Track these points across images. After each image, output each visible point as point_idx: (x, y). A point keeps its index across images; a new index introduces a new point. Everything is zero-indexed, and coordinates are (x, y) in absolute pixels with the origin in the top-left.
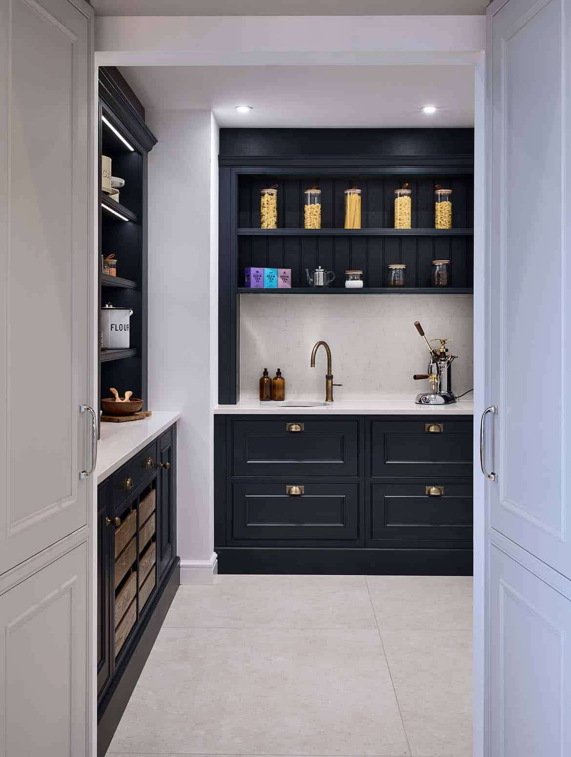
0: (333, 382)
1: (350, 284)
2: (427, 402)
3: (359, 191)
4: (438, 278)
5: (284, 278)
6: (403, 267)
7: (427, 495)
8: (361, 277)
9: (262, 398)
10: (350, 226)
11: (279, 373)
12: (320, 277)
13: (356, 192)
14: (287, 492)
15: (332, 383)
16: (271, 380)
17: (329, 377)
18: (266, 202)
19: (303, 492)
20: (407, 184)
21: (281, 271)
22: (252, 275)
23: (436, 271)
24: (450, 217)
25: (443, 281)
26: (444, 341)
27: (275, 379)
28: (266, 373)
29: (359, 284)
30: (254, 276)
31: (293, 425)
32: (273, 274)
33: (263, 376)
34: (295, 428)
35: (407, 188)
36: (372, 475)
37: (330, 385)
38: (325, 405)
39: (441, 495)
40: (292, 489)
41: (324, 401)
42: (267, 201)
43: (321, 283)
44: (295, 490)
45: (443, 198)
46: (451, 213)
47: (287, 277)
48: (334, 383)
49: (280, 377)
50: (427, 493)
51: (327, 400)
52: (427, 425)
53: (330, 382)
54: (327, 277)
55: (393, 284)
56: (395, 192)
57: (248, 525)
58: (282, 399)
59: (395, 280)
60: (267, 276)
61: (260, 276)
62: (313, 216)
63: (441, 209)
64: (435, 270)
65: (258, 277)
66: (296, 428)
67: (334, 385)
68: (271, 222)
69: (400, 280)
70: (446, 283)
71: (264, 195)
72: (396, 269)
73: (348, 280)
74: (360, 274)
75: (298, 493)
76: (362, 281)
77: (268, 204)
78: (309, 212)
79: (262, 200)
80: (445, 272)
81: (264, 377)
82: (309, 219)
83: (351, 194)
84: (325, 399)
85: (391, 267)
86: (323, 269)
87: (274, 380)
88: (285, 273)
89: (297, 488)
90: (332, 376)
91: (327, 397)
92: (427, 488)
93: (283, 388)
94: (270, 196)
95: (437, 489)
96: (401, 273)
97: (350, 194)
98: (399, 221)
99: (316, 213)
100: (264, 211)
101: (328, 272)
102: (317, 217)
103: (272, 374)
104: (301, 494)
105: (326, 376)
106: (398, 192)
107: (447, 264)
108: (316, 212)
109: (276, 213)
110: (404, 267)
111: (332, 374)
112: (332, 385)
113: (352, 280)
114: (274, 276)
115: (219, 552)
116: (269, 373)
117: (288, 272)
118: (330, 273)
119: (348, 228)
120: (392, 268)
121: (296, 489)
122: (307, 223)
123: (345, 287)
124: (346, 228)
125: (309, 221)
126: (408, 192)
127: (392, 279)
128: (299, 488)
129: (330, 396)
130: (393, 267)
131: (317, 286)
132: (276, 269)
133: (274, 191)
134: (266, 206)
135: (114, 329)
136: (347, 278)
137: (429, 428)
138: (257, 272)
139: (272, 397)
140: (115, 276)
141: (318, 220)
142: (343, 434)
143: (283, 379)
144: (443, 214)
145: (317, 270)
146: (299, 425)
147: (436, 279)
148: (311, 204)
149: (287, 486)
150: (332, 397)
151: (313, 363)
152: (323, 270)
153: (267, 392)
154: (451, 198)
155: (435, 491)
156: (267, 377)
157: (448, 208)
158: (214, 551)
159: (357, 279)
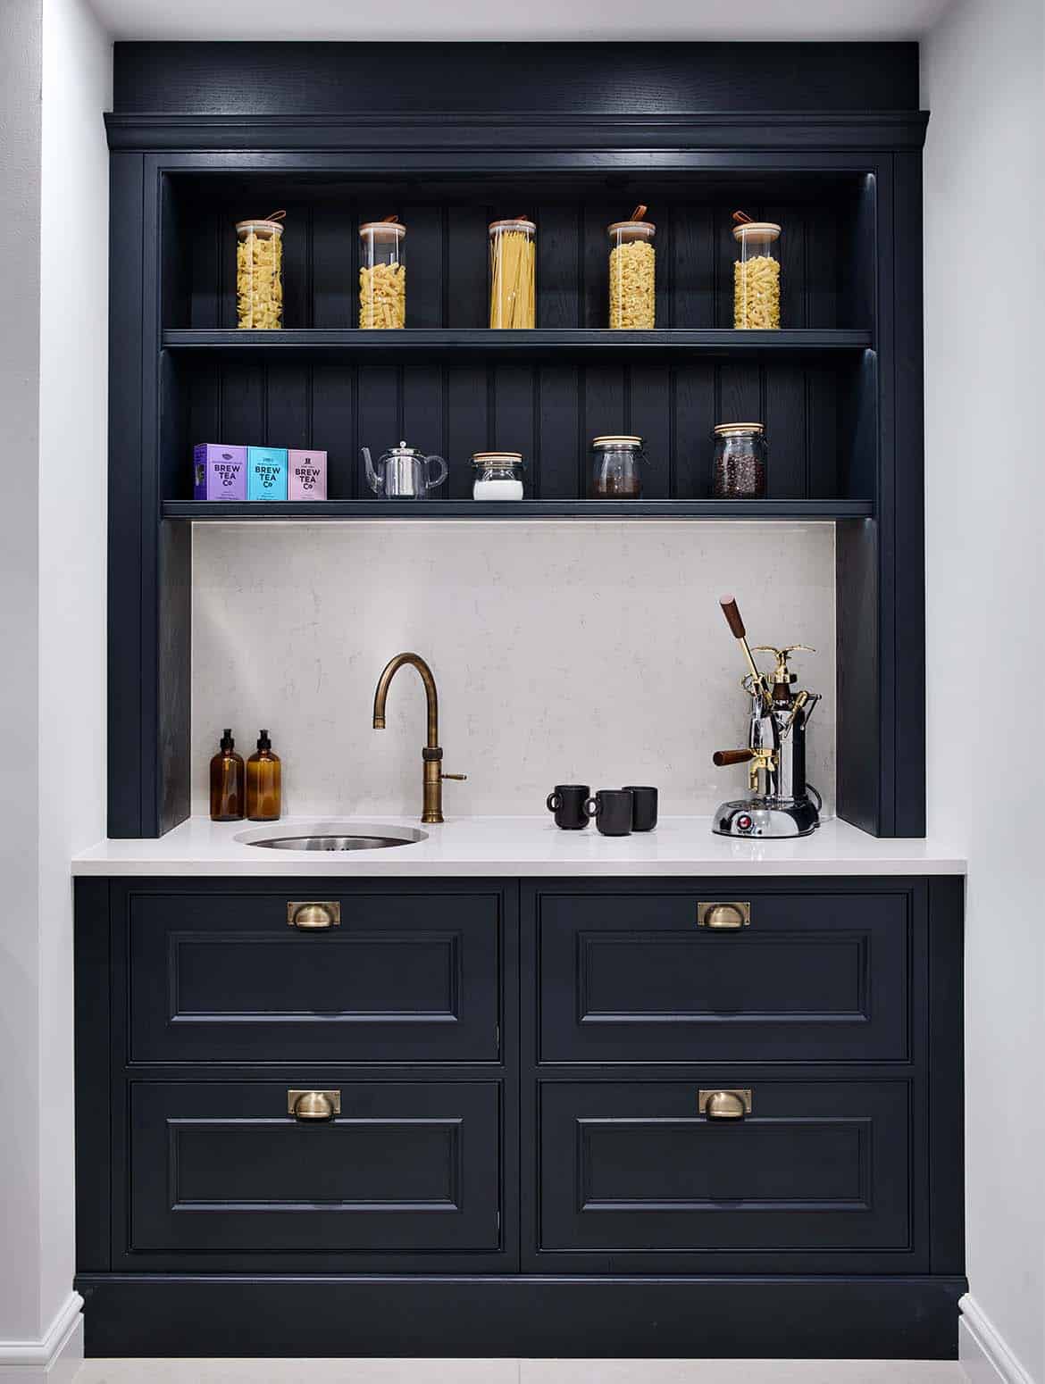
0: (443, 768)
1: (484, 490)
2: (746, 831)
3: (527, 225)
4: (729, 473)
5: (306, 475)
6: (632, 442)
7: (702, 1116)
8: (518, 472)
9: (217, 813)
11: (264, 743)
12: (403, 470)
13: (521, 228)
14: (291, 1108)
15: (439, 771)
16: (240, 760)
17: (432, 754)
18: (249, 260)
19: (338, 1110)
20: (644, 208)
21: (298, 456)
22: (210, 467)
23: (726, 456)
24: (776, 301)
25: (746, 482)
26: (785, 653)
27: (255, 758)
28: (227, 742)
29: (512, 490)
30: (217, 468)
31: (307, 907)
32: (273, 465)
34: (314, 917)
35: (645, 219)
36: (539, 1057)
37: (434, 777)
39: (745, 1115)
40: (305, 1100)
41: (415, 823)
42: (254, 255)
43: (408, 490)
44: (315, 1103)
45: (757, 248)
46: (777, 290)
47: (316, 473)
48: (443, 773)
49: (269, 755)
50: (702, 1109)
51: (425, 822)
52: (704, 906)
53: (434, 767)
54: (427, 472)
55: (605, 490)
56: (612, 232)
57: (176, 1207)
59: (610, 481)
60: (257, 469)
61: (236, 469)
62: (382, 298)
63: (750, 280)
64: (722, 452)
65: (229, 472)
66: (318, 918)
67: (443, 776)
68: (263, 314)
69: (627, 480)
70: (752, 489)
71: (243, 236)
72: (613, 450)
73: (480, 479)
74: (515, 463)
75: (324, 1114)
76: (520, 483)
77: (255, 263)
78: (372, 287)
79: (241, 250)
80: (750, 454)
81: (223, 755)
82: (372, 306)
83: (506, 234)
84: (419, 816)
85: (598, 444)
86: (410, 448)
87: (252, 764)
88: (308, 461)
89: (321, 1097)
90: (441, 749)
91: (426, 810)
92: (704, 1094)
93: (277, 782)
94: (260, 241)
95: (733, 1099)
96: (630, 459)
98: (621, 312)
99: (390, 290)
100: (245, 282)
101: (427, 460)
102: (394, 301)
103: (246, 746)
104: (333, 1116)
105: (424, 749)
106: (619, 229)
107: (756, 433)
108: (391, 286)
110: (638, 443)
111: (439, 746)
112: (440, 776)
113: (491, 479)
114: (277, 471)
115: (89, 1292)
116: (236, 744)
117: (319, 459)
118: (432, 462)
119: (500, 327)
120: (603, 446)
121: (317, 1103)
122: (367, 316)
123: (472, 497)
124: (493, 327)
125: (372, 312)
126: (647, 229)
127: (605, 476)
128: (326, 1097)
129: (434, 807)
130: (606, 442)
131: (394, 497)
132: (283, 452)
133: (274, 228)
134: (251, 269)
136: (478, 473)
137: (707, 917)
138: (227, 456)
139: (243, 810)
141: (396, 309)
142: (456, 934)
143: (274, 758)
144: (754, 292)
145: (395, 451)
146: (326, 909)
147: (726, 477)
148: (375, 265)
149: (291, 1091)
150: (439, 811)
151: (379, 717)
152: (411, 451)
153: (230, 796)
154: (776, 248)
155: (726, 1103)
156: (231, 755)
157: (767, 275)
158: (74, 1289)
159: (506, 478)
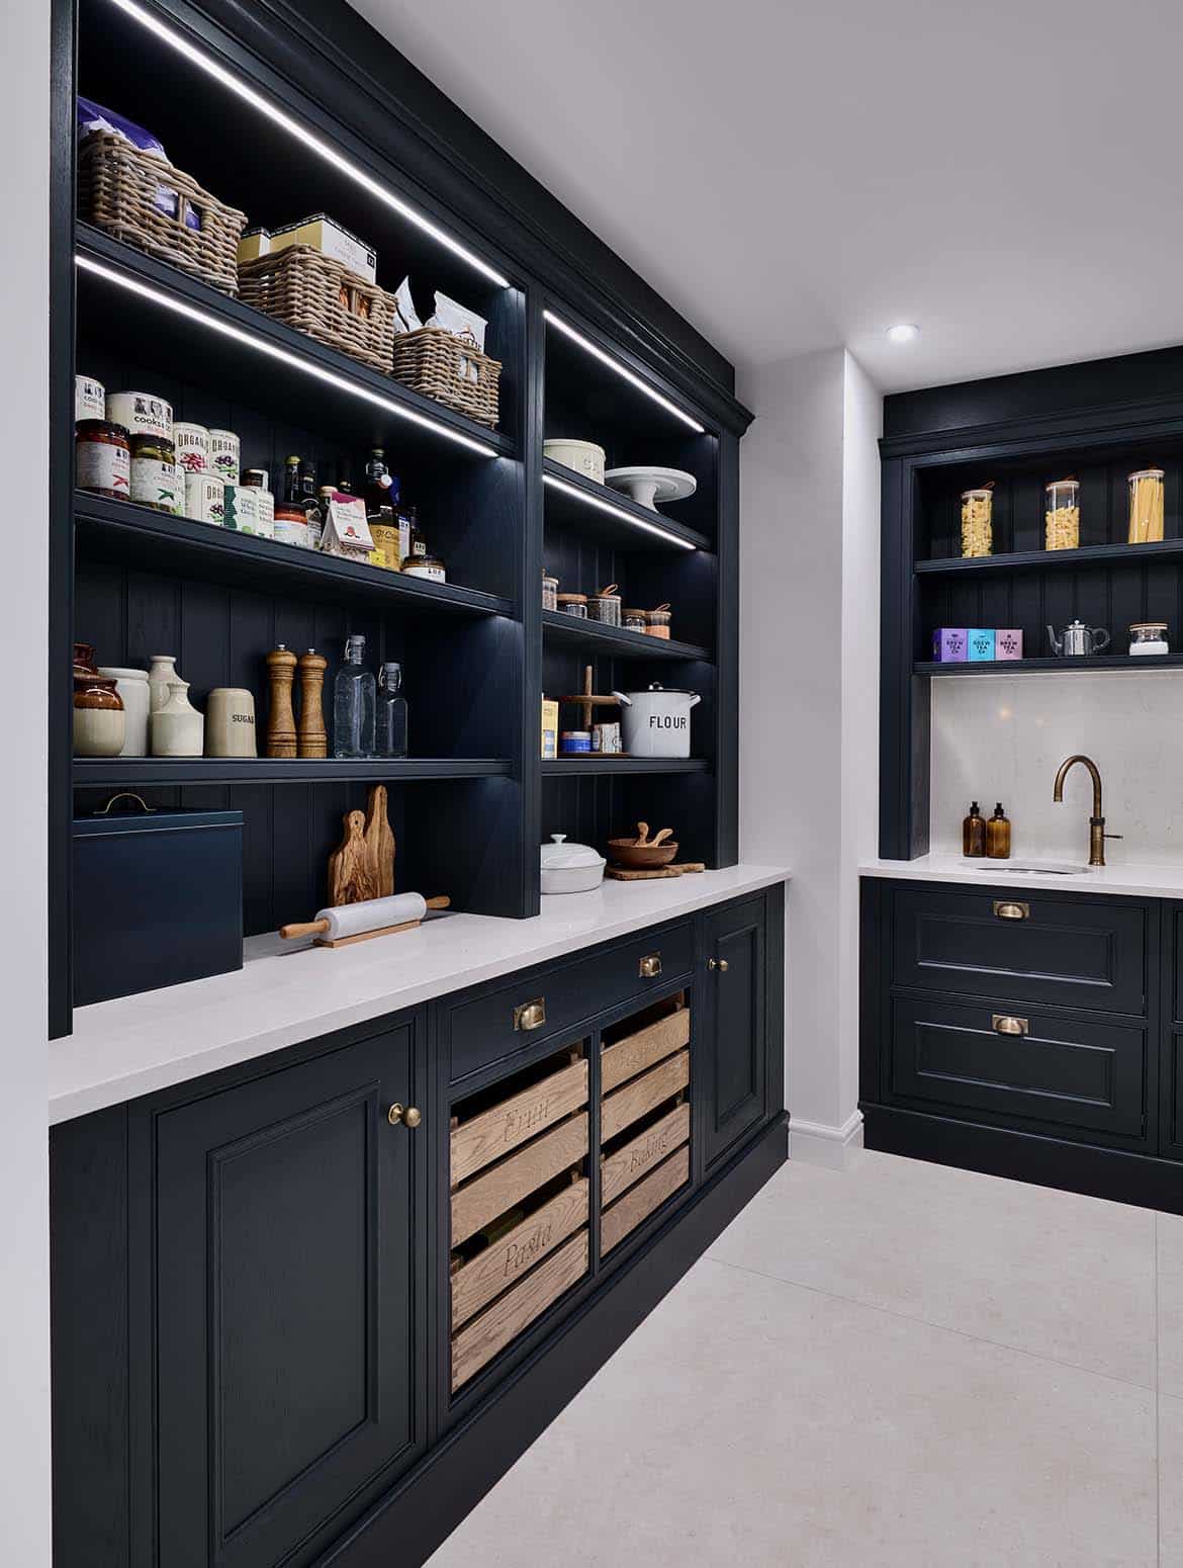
0: (1105, 830)
1: (1138, 648)
3: (1159, 473)
5: (1006, 645)
8: (1164, 636)
9: (967, 852)
10: (1138, 539)
11: (999, 811)
12: (1077, 639)
13: (1154, 475)
14: (994, 1025)
15: (1102, 832)
16: (983, 821)
17: (1097, 821)
18: (970, 516)
19: (1026, 1031)
21: (1002, 634)
22: (944, 642)
27: (993, 820)
28: (975, 809)
29: (1161, 648)
30: (948, 643)
31: (1008, 905)
32: (985, 640)
33: (969, 814)
34: (1011, 911)
36: (1174, 1017)
37: (1098, 836)
38: (1085, 871)
40: (1004, 1022)
41: (1085, 863)
42: (973, 512)
43: (1080, 651)
44: (1011, 1025)
47: (1015, 643)
48: (1105, 833)
49: (1002, 818)
51: (1091, 863)
53: (1098, 829)
54: (1093, 640)
57: (920, 1074)
58: (1004, 854)
60: (975, 643)
61: (961, 643)
62: (1062, 529)
65: (955, 645)
66: (1014, 912)
67: (1105, 836)
68: (979, 547)
71: (965, 502)
73: (1135, 642)
74: (1162, 630)
75: (1017, 1032)
76: (1166, 643)
77: (973, 516)
78: (1055, 523)
79: (964, 510)
81: (972, 817)
82: (1055, 535)
83: (1142, 480)
84: (1089, 860)
86: (1082, 624)
87: (991, 823)
88: (1009, 636)
89: (1015, 1022)
90: (1103, 819)
91: (1092, 857)
93: (1007, 835)
94: (977, 502)
97: (1139, 480)
99: (1068, 524)
100: (966, 529)
101: (1095, 631)
102: (1071, 530)
103: (987, 812)
104: (1022, 1034)
105: (1091, 819)
108: (1069, 521)
109: (989, 531)
111: (1103, 815)
112: (1103, 835)
113: (1144, 642)
114: (988, 643)
115: (868, 1111)
116: (981, 811)
117: (1017, 635)
118: (1098, 633)
119: (1136, 542)
122: (1051, 542)
123: (1128, 654)
124: (1131, 542)
125: (1055, 540)
128: (1019, 1022)
129: (1098, 855)
131: (1070, 656)
132: (991, 631)
133: (986, 494)
134: (971, 521)
135: (655, 724)
136: (1134, 638)
138: (955, 636)
139: (984, 851)
140: (668, 638)
141: (1072, 536)
142: (1112, 931)
143: (1006, 820)
145: (1071, 627)
146: (1019, 907)
148: (1057, 509)
149: (995, 1016)
150: (1102, 858)
151: (1058, 794)
152: (1083, 626)
153: (976, 842)
156: (977, 817)
158: (858, 1108)
159: (1155, 640)
